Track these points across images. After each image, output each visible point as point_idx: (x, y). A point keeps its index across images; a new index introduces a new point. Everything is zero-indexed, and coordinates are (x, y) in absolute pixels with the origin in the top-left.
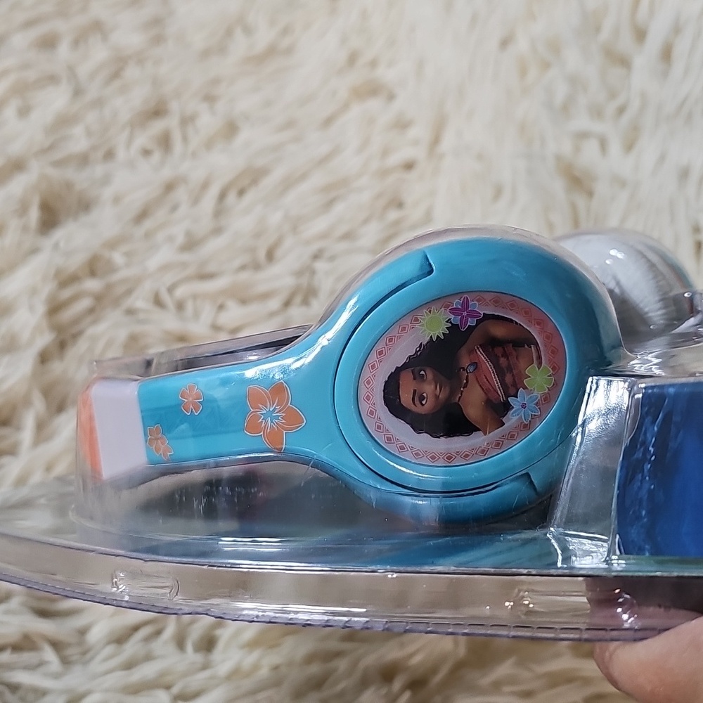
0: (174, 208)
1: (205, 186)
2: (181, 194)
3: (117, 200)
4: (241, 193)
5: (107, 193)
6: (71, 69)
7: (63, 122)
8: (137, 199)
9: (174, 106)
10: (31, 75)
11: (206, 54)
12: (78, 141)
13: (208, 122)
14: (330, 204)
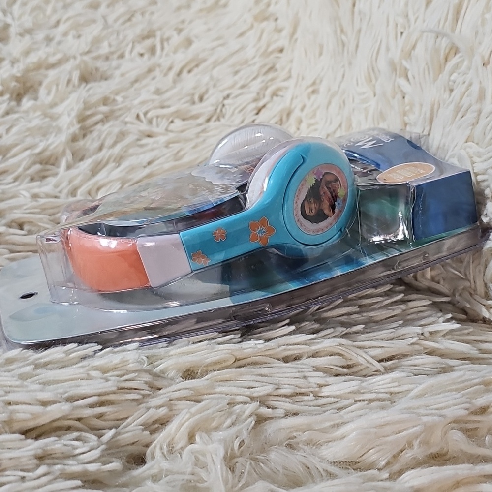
0: (154, 78)
1: (170, 69)
2: (157, 72)
3: (123, 75)
4: (189, 72)
5: (117, 73)
6: (104, 18)
7: (97, 41)
8: (132, 75)
9: (158, 34)
10: (82, 20)
11: (179, 9)
12: (104, 49)
13: (176, 39)
14: (236, 73)
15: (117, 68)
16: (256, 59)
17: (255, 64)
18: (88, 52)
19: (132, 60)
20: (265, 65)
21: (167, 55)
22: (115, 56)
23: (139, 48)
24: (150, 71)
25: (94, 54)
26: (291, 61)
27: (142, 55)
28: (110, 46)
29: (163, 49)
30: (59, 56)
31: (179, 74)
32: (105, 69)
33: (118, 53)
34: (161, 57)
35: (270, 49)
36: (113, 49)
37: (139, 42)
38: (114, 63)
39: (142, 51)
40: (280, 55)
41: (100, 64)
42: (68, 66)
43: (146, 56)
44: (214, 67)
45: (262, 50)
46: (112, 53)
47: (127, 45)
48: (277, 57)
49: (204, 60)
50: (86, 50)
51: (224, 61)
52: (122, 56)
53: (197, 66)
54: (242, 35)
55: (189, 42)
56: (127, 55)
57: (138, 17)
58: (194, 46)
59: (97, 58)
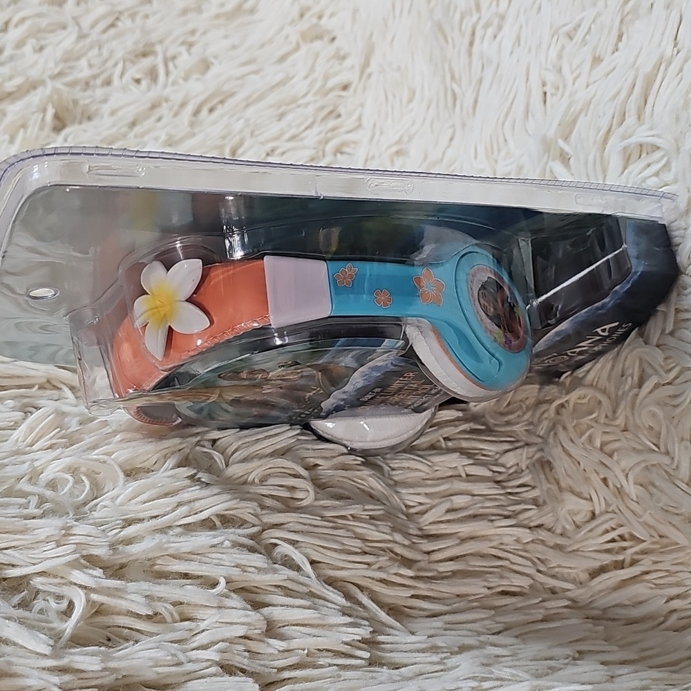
15: (105, 101)
16: (309, 98)
17: (307, 105)
18: (60, 75)
19: (124, 89)
20: (323, 108)
21: (174, 84)
22: (99, 82)
23: (133, 72)
24: (154, 106)
25: (68, 79)
26: (362, 105)
27: (138, 81)
28: (90, 66)
29: (167, 73)
30: (18, 81)
31: (197, 113)
32: (87, 101)
33: (103, 77)
34: (165, 86)
35: (330, 84)
36: (95, 71)
37: (133, 62)
38: (99, 93)
39: (138, 76)
40: (344, 93)
41: (78, 93)
42: (35, 98)
43: (144, 83)
44: (248, 106)
45: (318, 85)
46: (95, 77)
47: (116, 65)
48: (340, 96)
49: (232, 95)
50: (57, 71)
51: (261, 98)
52: (108, 82)
53: (222, 102)
54: (283, 59)
55: (205, 65)
56: (116, 81)
57: (125, 23)
58: (213, 71)
59: (72, 85)
